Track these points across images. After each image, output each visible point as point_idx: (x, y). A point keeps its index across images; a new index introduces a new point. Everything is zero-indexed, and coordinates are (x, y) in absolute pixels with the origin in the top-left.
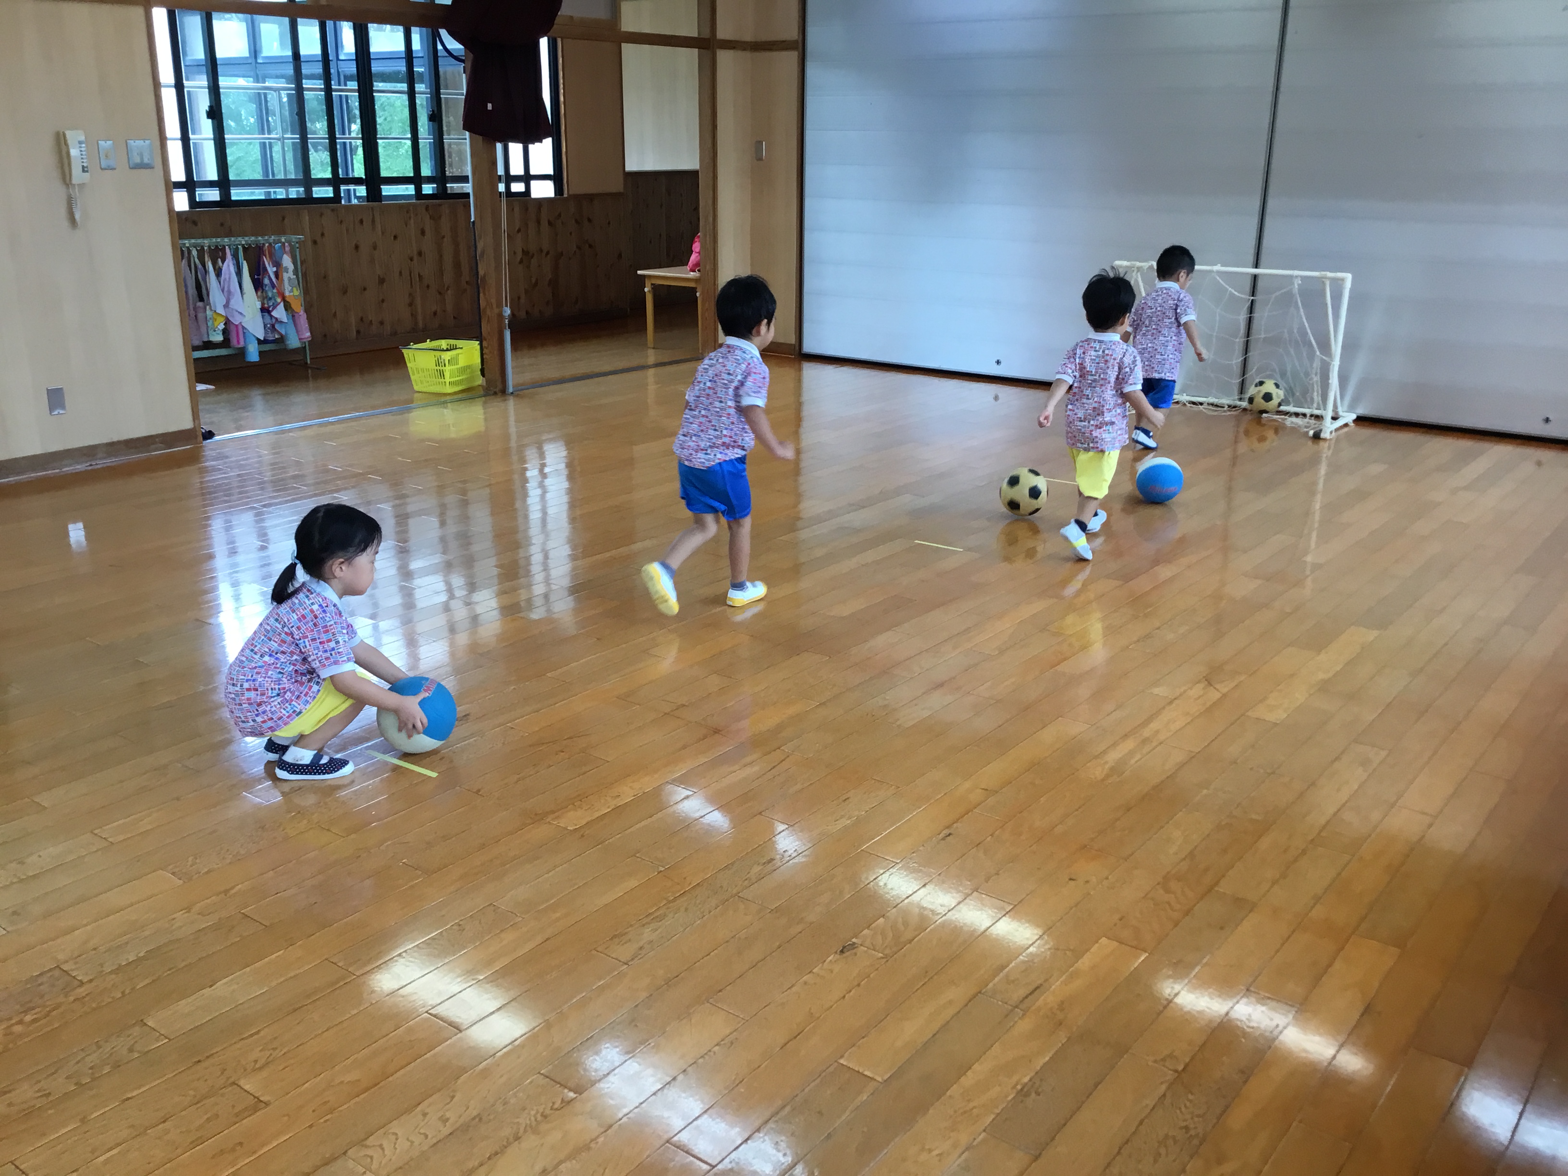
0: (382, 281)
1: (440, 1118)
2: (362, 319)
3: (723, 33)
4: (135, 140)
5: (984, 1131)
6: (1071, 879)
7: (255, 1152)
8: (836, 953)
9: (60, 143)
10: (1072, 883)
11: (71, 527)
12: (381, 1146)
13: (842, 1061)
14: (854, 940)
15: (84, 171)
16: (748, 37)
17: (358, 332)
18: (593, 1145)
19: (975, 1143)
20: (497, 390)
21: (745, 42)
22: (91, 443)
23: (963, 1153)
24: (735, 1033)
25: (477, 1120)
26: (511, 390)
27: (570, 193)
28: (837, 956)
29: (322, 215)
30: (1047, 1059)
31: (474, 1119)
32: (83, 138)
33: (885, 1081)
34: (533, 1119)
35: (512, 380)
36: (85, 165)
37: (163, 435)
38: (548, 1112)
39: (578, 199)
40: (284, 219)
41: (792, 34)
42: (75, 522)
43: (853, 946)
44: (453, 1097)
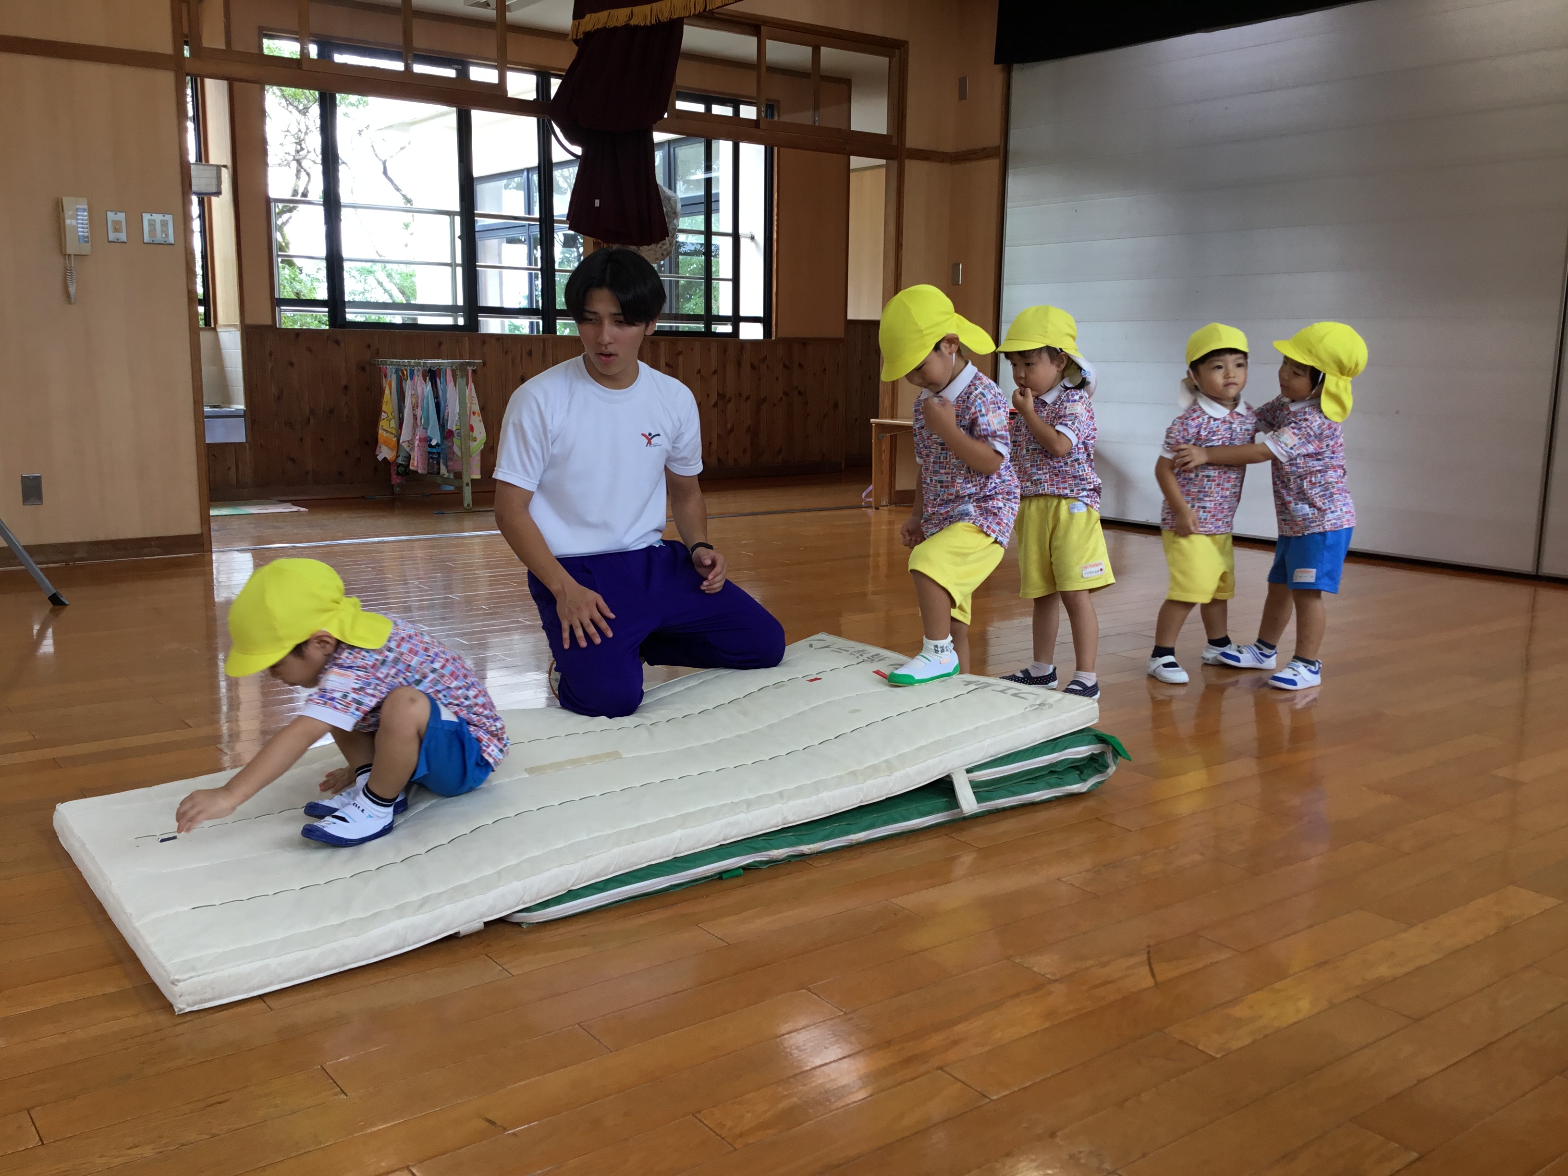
4: (152, 214)
9: (59, 210)
15: (82, 241)
16: (948, 147)
21: (945, 153)
22: (74, 540)
27: (779, 335)
32: (84, 207)
36: (84, 235)
39: (789, 343)
41: (993, 139)
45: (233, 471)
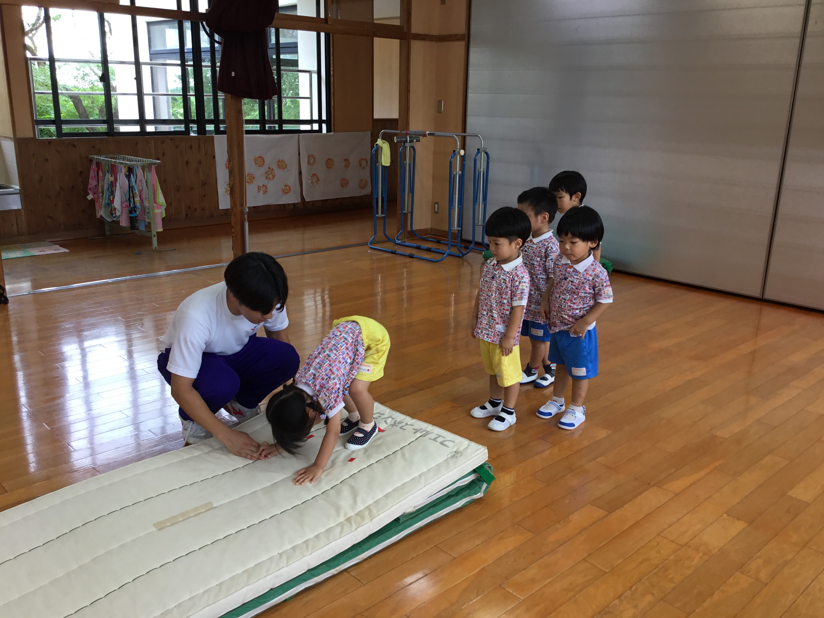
0: (204, 184)
2: (189, 207)
3: (416, 28)
16: (435, 32)
17: (187, 215)
21: (433, 36)
27: (336, 131)
41: (462, 30)
45: (15, 227)
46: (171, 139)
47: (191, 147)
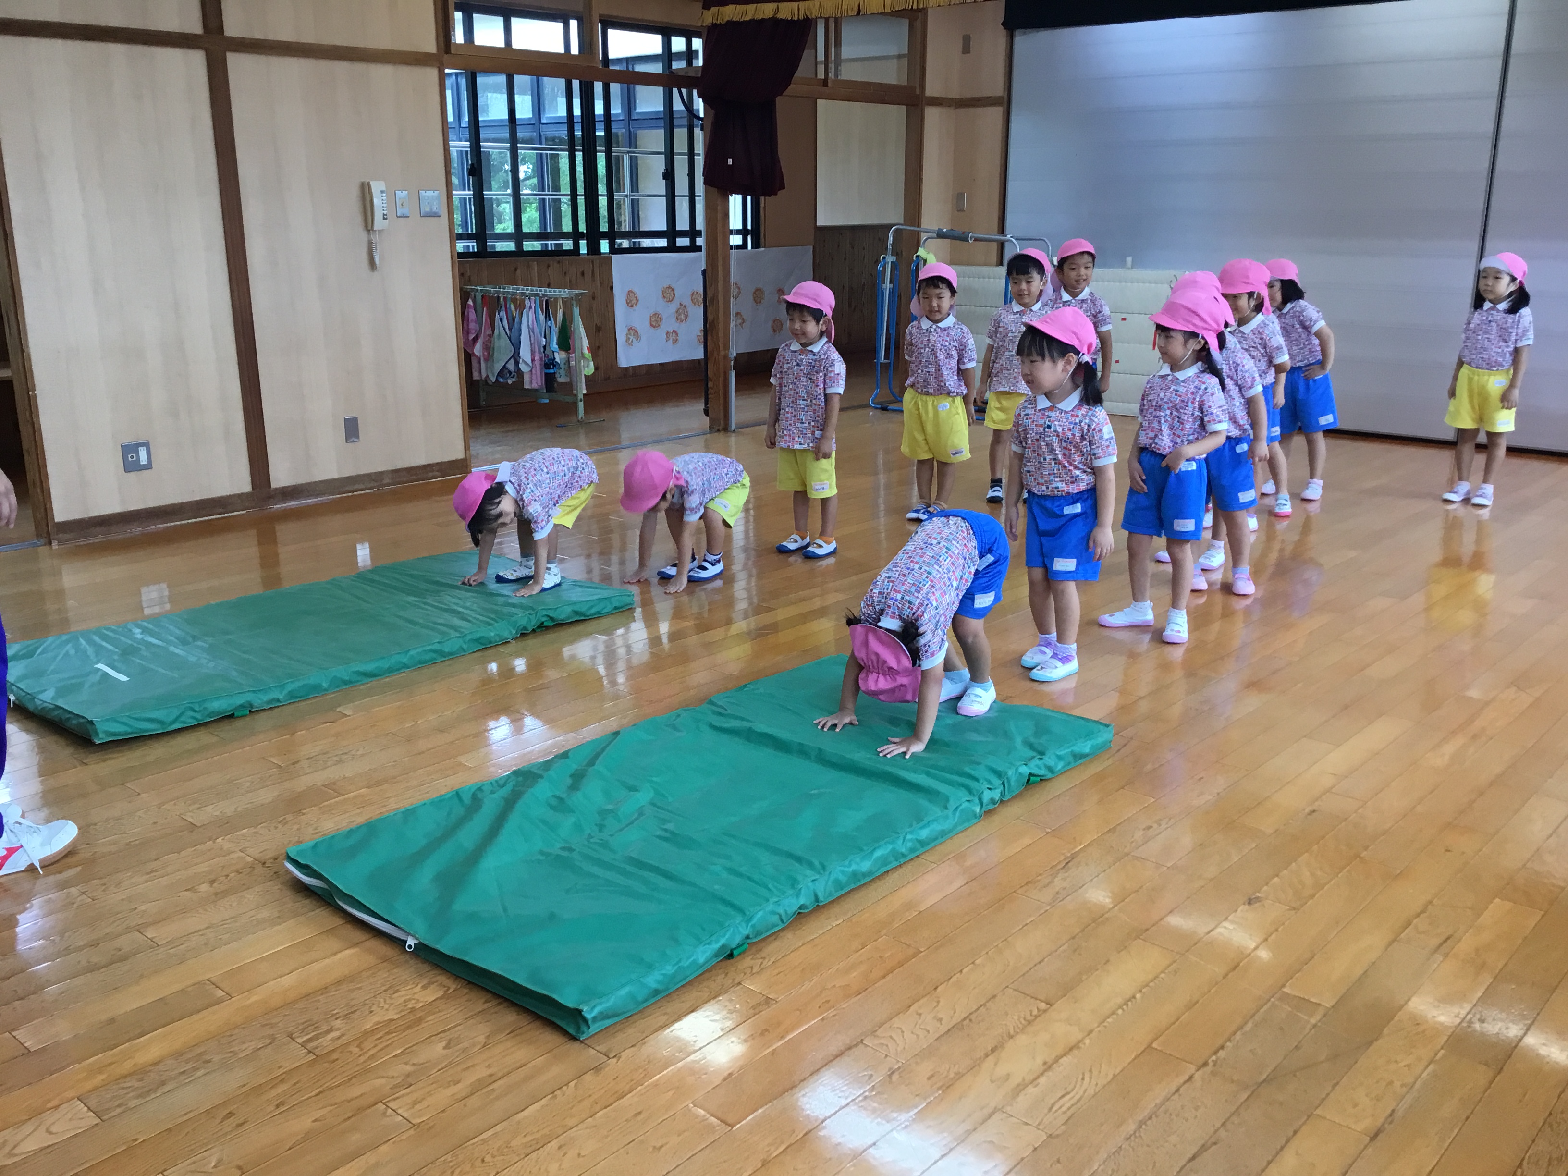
1: (935, 1018)
3: (932, 89)
4: (426, 191)
5: (1442, 1048)
6: (1447, 851)
7: (782, 1037)
8: (1244, 904)
9: (365, 192)
10: (1448, 853)
11: (359, 547)
12: (891, 1037)
13: (1285, 990)
14: (1258, 895)
15: (384, 219)
16: (954, 94)
18: (1081, 1045)
19: (1438, 1058)
20: (720, 428)
21: (951, 99)
22: (380, 470)
23: (1427, 1066)
24: (1174, 965)
25: (968, 1020)
26: (733, 428)
28: (1247, 906)
29: (549, 266)
30: (1480, 994)
31: (965, 1019)
32: (384, 189)
33: (1333, 1007)
34: (1018, 1022)
35: (735, 418)
36: (385, 212)
37: (438, 463)
38: (1029, 1018)
40: (516, 270)
41: (998, 90)
42: (362, 541)
43: (1258, 899)
44: (938, 1002)
46: (559, 262)
47: (583, 274)
